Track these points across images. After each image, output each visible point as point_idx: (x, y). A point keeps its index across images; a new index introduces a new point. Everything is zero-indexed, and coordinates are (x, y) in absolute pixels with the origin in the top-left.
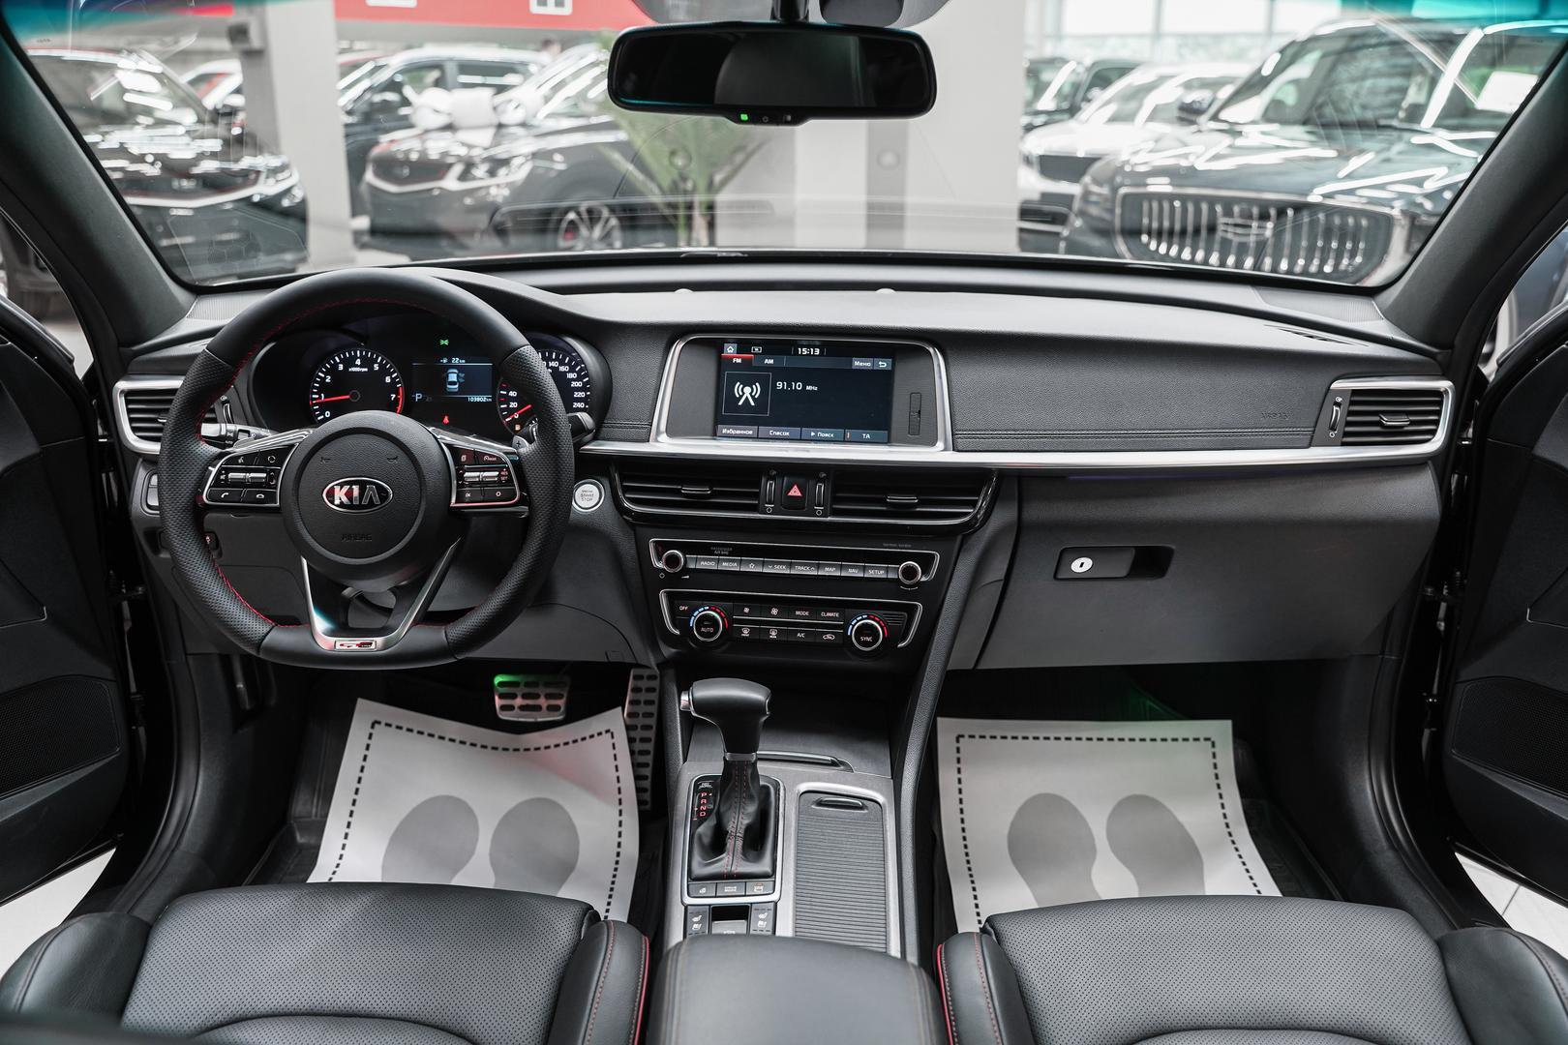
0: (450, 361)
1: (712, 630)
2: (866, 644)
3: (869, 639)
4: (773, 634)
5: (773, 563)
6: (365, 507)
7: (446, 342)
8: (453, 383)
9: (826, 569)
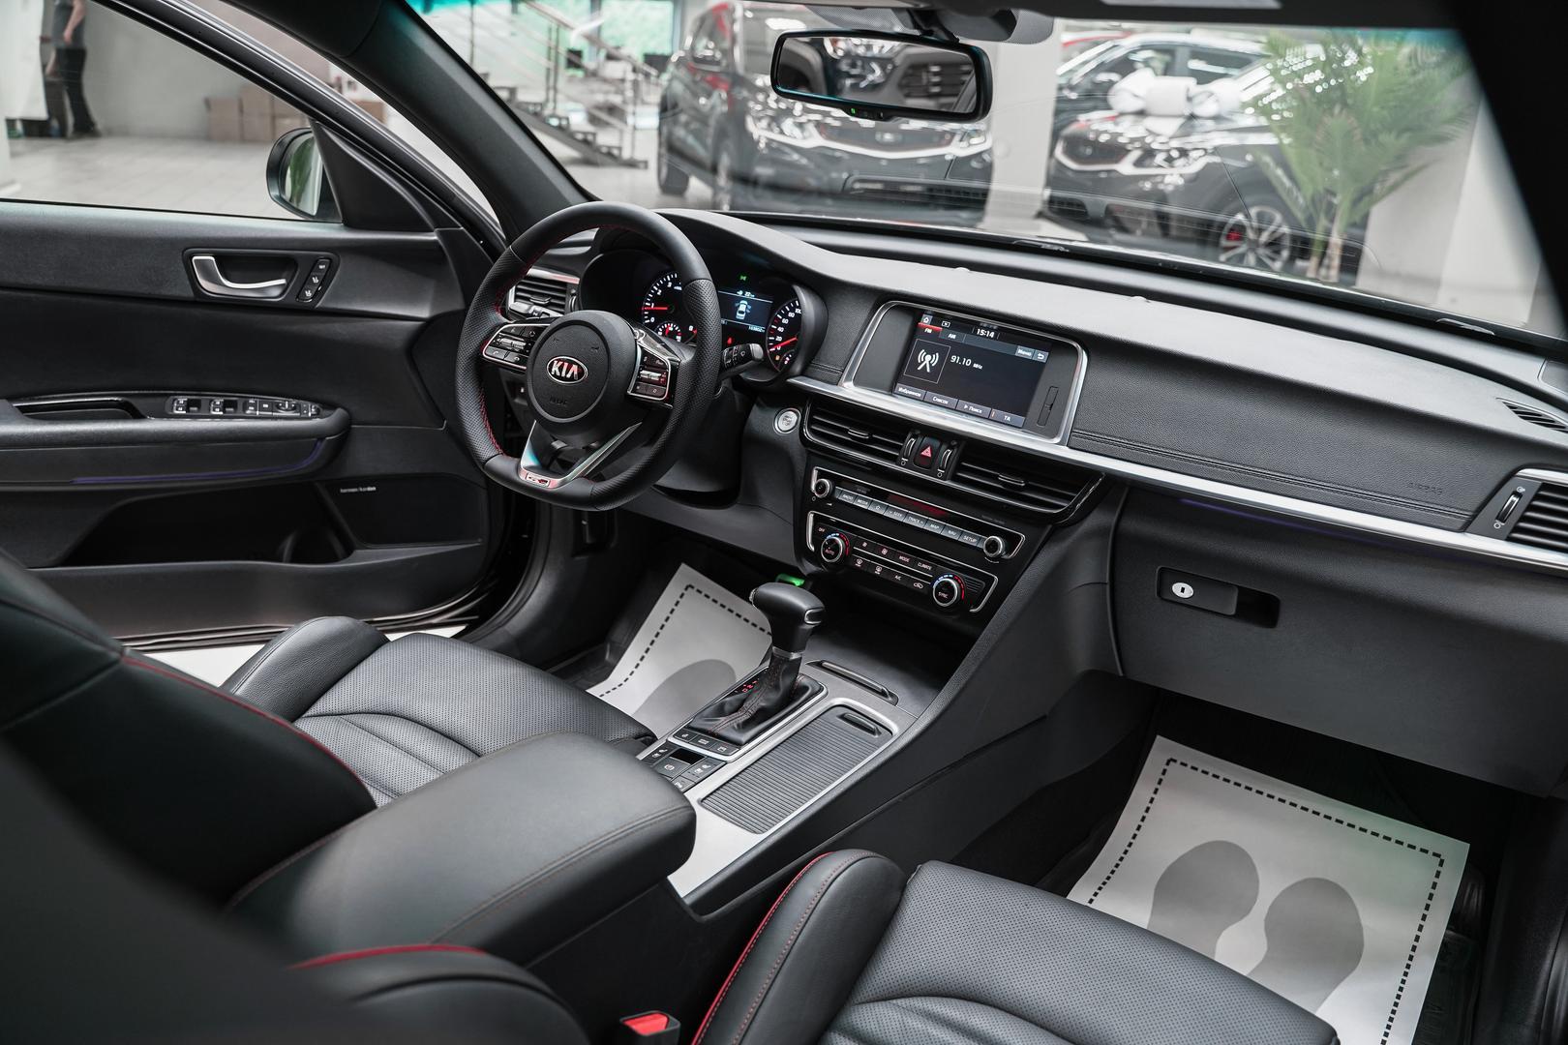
0: (743, 294)
1: (833, 553)
2: (941, 599)
3: (945, 596)
4: (878, 571)
5: (894, 510)
6: (565, 379)
7: (744, 278)
8: (742, 312)
9: (932, 526)
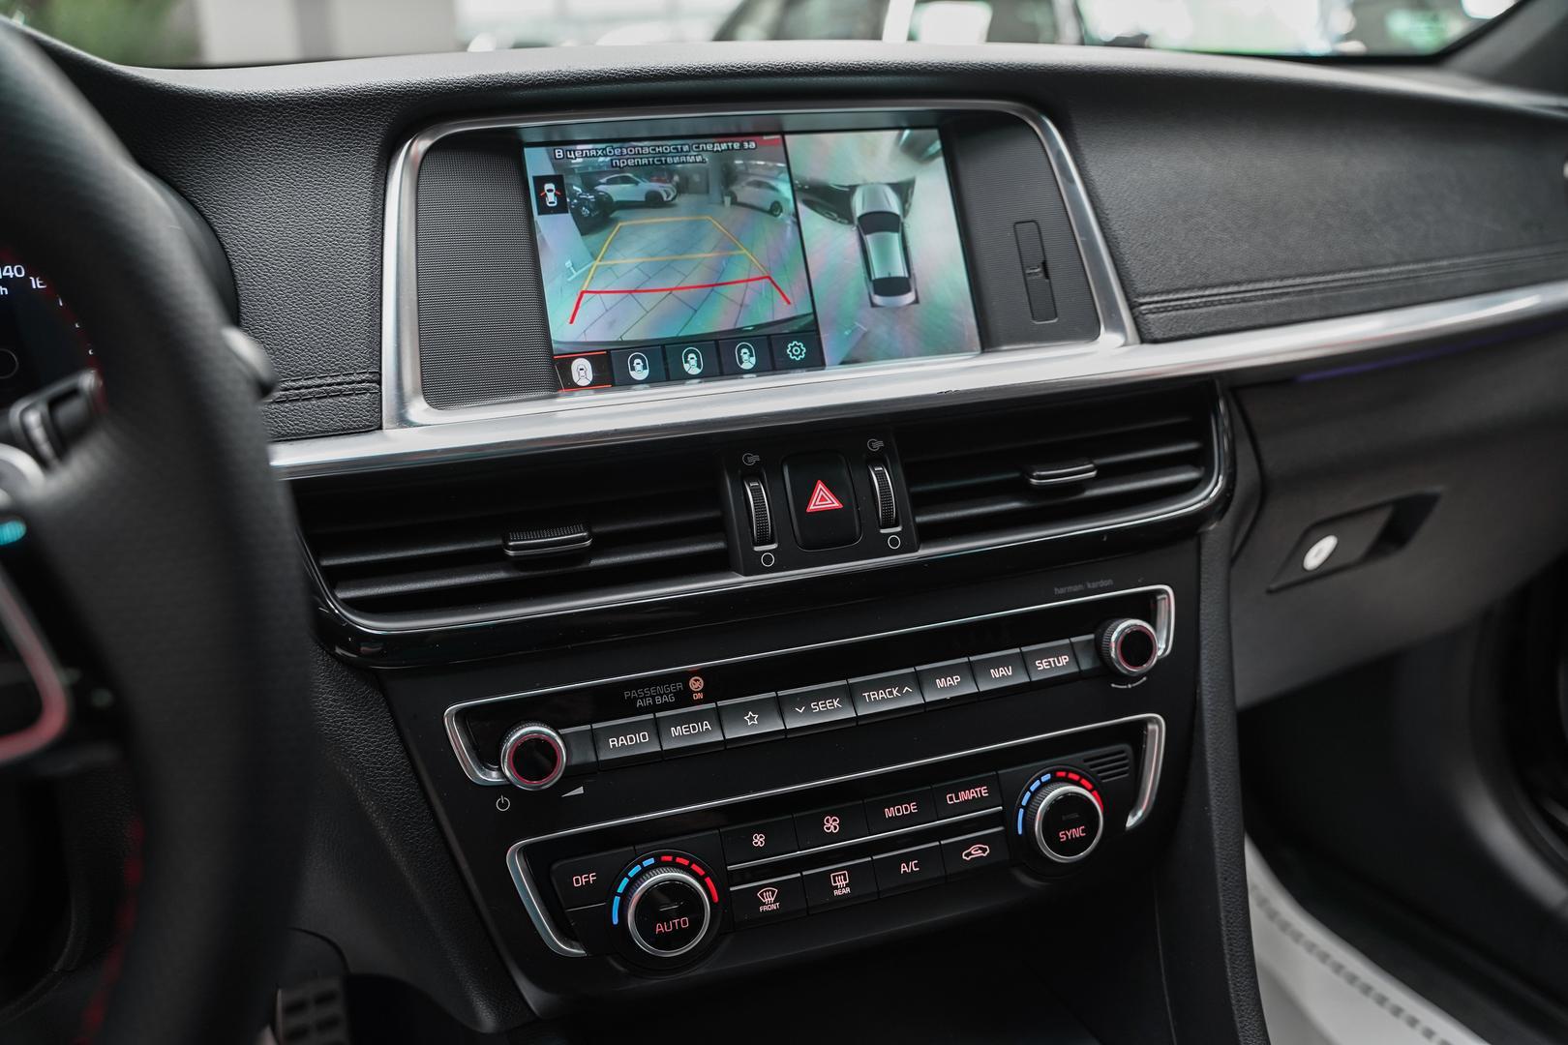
1: (684, 922)
2: (1066, 845)
3: (1077, 832)
4: (841, 886)
5: (806, 699)
9: (940, 683)
